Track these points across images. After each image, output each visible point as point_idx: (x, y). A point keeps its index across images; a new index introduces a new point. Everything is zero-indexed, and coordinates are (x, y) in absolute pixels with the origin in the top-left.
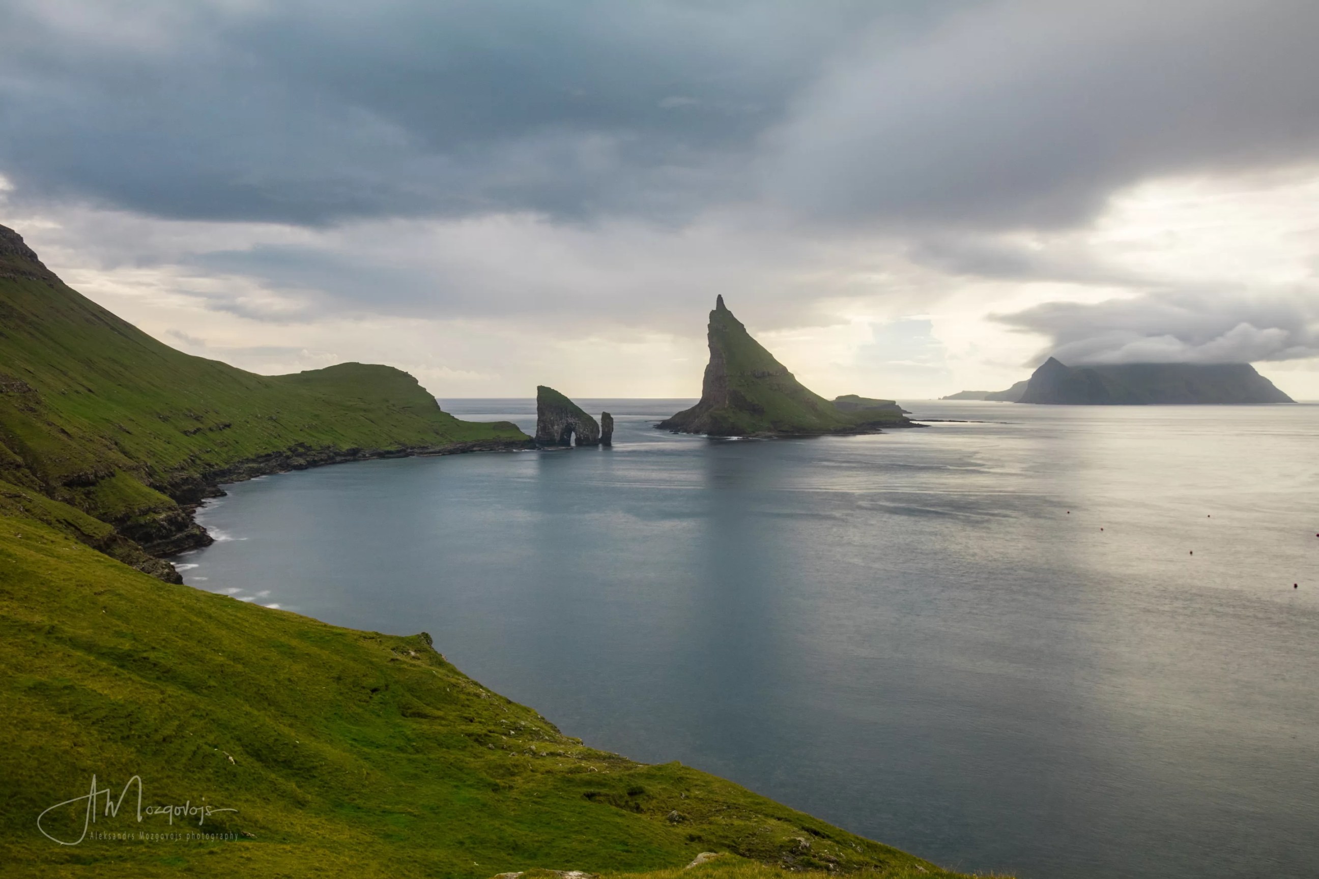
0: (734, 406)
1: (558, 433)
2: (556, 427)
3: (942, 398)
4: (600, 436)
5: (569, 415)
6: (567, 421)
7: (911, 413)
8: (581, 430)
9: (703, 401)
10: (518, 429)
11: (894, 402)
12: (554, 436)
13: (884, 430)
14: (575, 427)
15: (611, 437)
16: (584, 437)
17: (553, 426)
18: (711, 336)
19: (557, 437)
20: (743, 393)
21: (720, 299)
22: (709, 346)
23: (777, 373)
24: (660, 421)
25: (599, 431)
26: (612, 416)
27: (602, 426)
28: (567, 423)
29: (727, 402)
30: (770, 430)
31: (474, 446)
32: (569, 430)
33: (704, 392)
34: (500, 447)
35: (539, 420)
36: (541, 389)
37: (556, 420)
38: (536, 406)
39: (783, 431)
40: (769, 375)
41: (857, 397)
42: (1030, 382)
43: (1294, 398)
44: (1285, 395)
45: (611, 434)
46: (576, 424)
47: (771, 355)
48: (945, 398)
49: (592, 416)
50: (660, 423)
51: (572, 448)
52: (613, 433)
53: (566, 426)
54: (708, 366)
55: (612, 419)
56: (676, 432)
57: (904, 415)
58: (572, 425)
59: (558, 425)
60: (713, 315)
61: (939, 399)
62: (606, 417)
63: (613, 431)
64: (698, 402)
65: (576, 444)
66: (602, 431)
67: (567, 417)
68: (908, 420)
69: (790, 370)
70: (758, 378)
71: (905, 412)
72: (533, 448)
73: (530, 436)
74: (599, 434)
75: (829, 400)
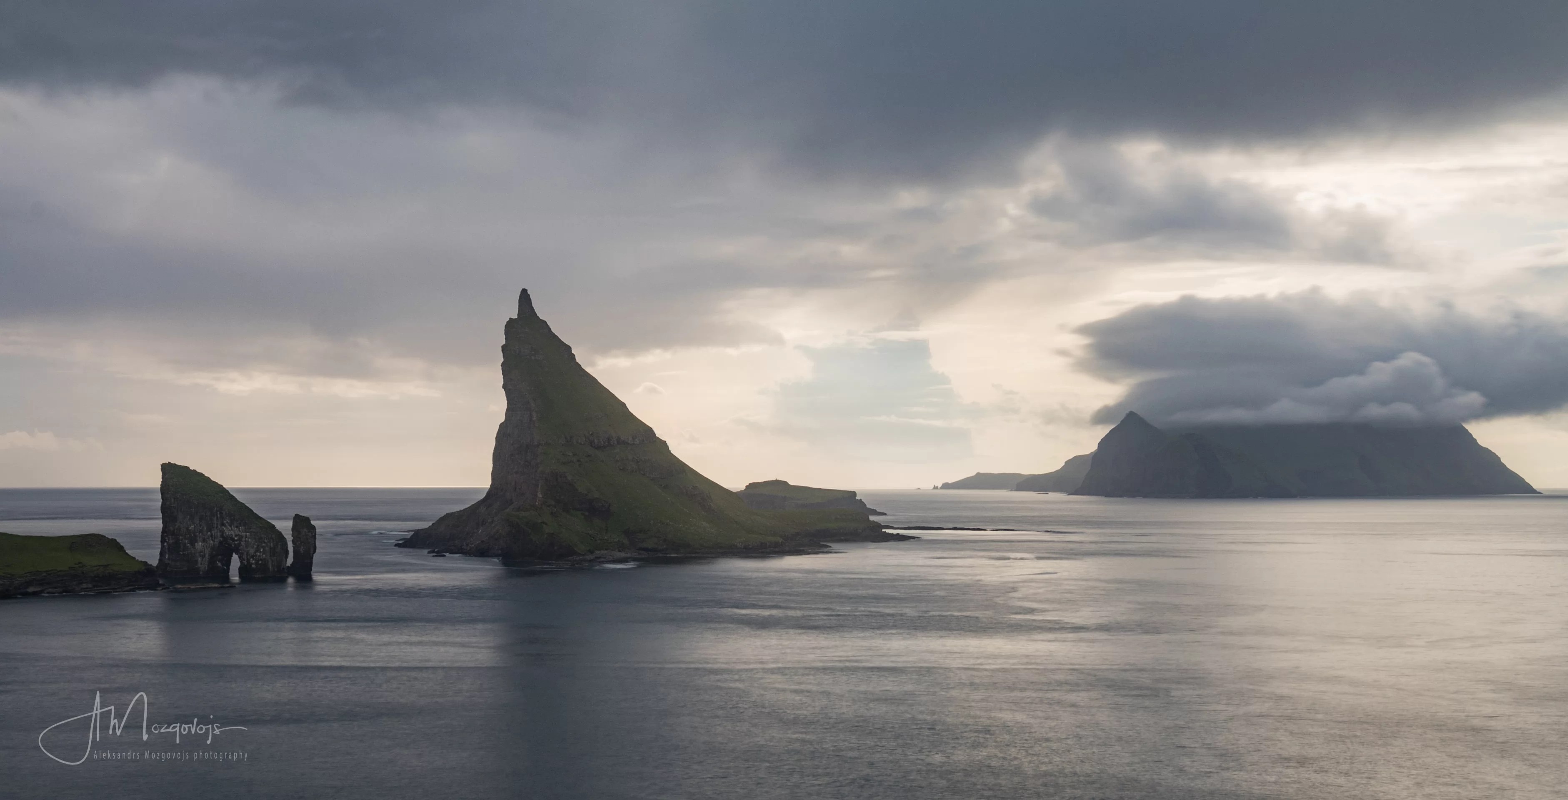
0: (553, 503)
1: (203, 557)
2: (199, 545)
3: (940, 486)
4: (290, 561)
5: (227, 521)
6: (223, 532)
7: (885, 514)
8: (252, 551)
9: (491, 493)
10: (121, 548)
11: (854, 494)
12: (196, 561)
13: (835, 546)
14: (239, 544)
15: (311, 563)
16: (257, 563)
17: (193, 542)
18: (506, 369)
19: (203, 565)
20: (570, 478)
21: (525, 298)
22: (504, 387)
23: (634, 438)
24: (408, 531)
25: (287, 552)
26: (313, 523)
27: (293, 541)
28: (222, 536)
29: (540, 495)
30: (621, 548)
31: (29, 583)
32: (225, 550)
33: (496, 474)
34: (85, 586)
35: (164, 531)
36: (168, 469)
37: (201, 531)
38: (159, 504)
39: (646, 550)
40: (620, 442)
41: (785, 483)
42: (1096, 457)
43: (1535, 486)
44: (1522, 480)
45: (312, 558)
46: (240, 540)
47: (623, 405)
48: (946, 486)
49: (273, 522)
50: (409, 535)
51: (232, 586)
52: (315, 557)
53: (221, 543)
54: (501, 425)
55: (314, 528)
56: (440, 554)
57: (872, 518)
58: (233, 540)
59: (204, 541)
60: (510, 326)
61: (935, 488)
62: (302, 524)
63: (315, 551)
64: (482, 496)
65: (241, 576)
66: (294, 552)
67: (223, 524)
68: (878, 526)
69: (659, 433)
70: (598, 448)
71: (875, 512)
72: (153, 587)
73: (145, 563)
74: (286, 557)
75: (734, 491)
